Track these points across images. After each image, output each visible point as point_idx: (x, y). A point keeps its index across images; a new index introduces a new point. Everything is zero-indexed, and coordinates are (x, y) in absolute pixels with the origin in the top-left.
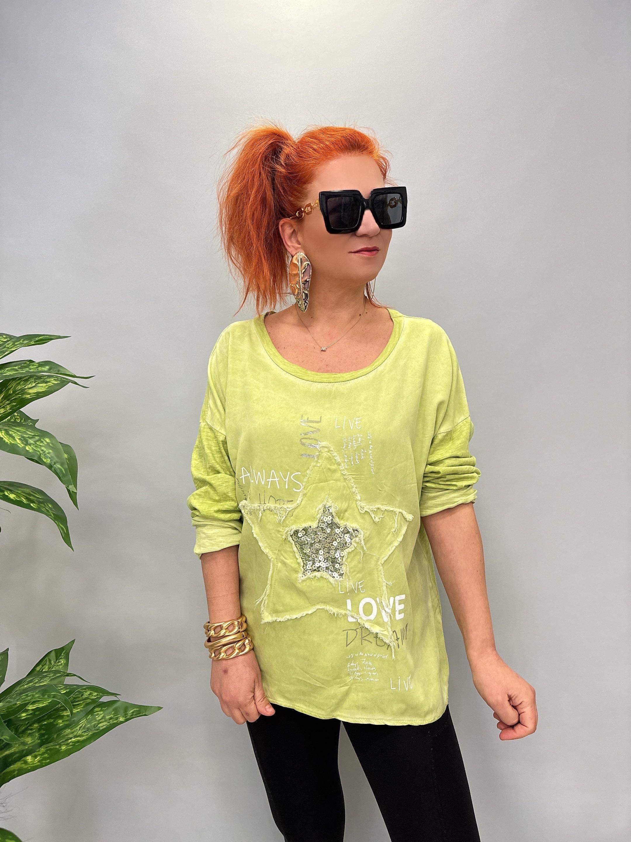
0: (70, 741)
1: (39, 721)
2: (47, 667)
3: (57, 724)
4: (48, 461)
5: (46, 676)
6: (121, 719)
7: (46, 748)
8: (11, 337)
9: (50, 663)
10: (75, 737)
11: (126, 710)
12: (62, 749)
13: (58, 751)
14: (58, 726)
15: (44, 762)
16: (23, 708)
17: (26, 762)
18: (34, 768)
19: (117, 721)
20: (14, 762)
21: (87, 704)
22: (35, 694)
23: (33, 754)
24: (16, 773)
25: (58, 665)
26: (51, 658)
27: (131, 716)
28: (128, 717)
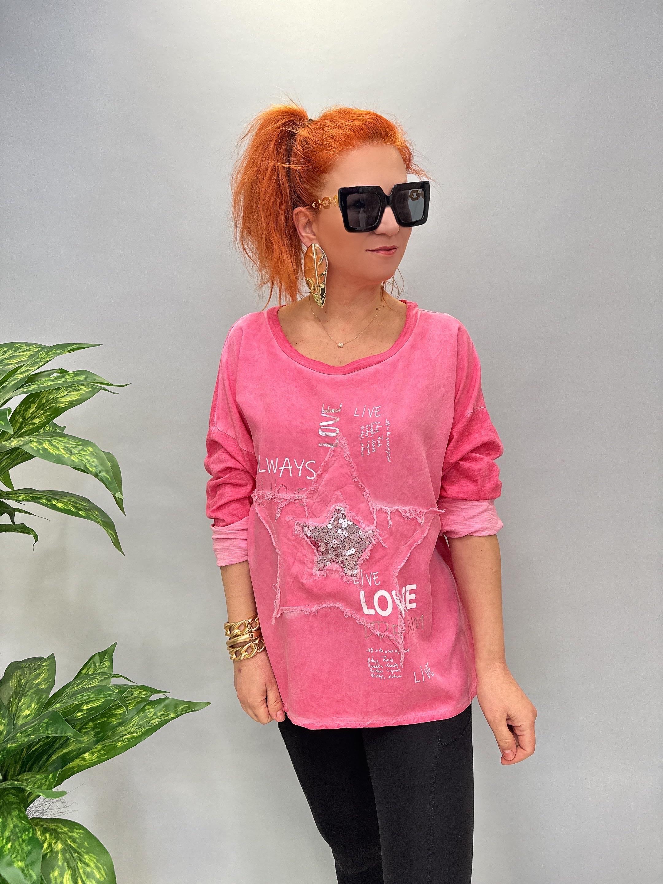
0: (125, 737)
1: (93, 720)
2: (92, 670)
3: (111, 723)
4: (94, 470)
5: (94, 678)
6: (172, 715)
7: (102, 745)
8: (43, 348)
9: (96, 666)
10: (129, 733)
11: (176, 706)
12: (118, 745)
13: (114, 747)
14: (112, 724)
15: (102, 758)
16: (78, 708)
17: (84, 759)
18: (93, 764)
19: (167, 717)
20: (73, 759)
21: (138, 703)
22: (91, 694)
23: (90, 752)
24: (75, 769)
25: (103, 668)
26: (95, 661)
27: (181, 712)
28: (178, 713)
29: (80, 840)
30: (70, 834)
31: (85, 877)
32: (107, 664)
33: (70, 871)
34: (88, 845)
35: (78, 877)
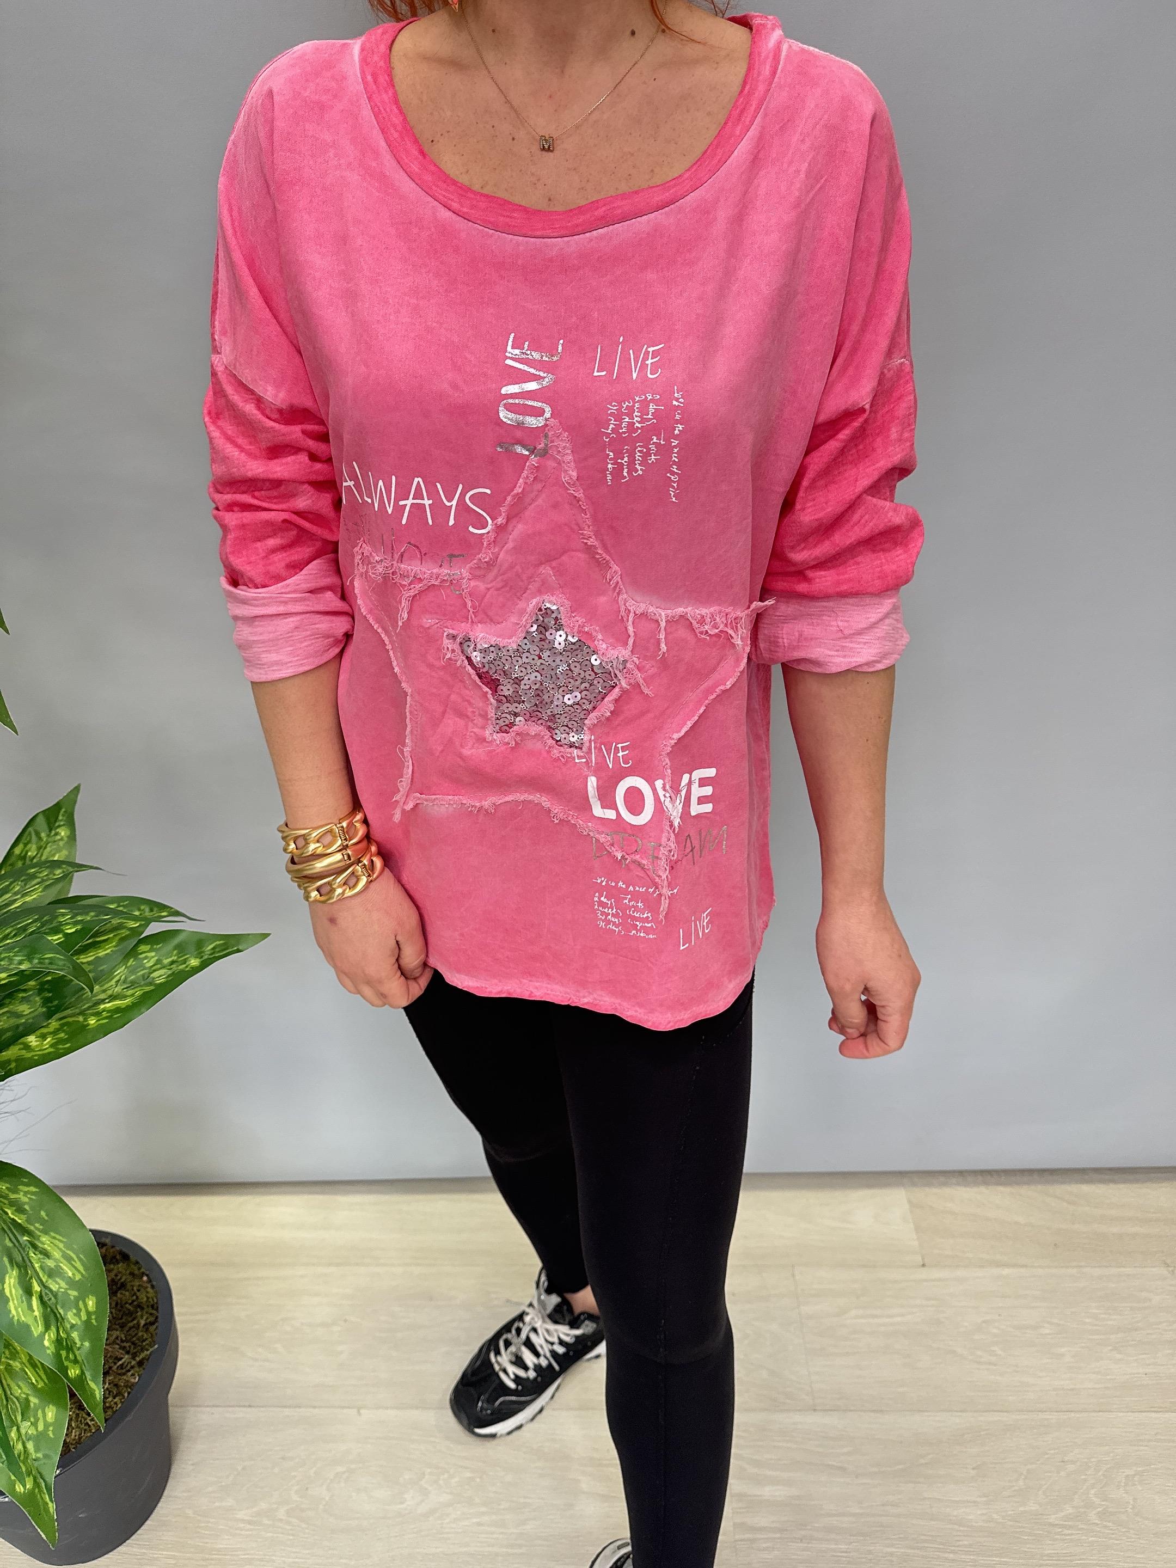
0: (102, 1006)
2: (34, 847)
5: (33, 876)
6: (194, 962)
7: (61, 1019)
9: (40, 839)
10: (113, 998)
11: (199, 945)
12: (88, 1025)
13: (84, 1027)
15: (61, 1046)
17: (27, 1047)
18: (45, 1059)
19: (184, 966)
21: (123, 939)
23: (38, 1033)
24: (13, 1065)
26: (38, 829)
27: (211, 956)
28: (206, 957)
29: (30, 1208)
30: (12, 1196)
31: (46, 1277)
32: (63, 832)
33: (14, 1272)
34: (47, 1215)
35: (31, 1278)
